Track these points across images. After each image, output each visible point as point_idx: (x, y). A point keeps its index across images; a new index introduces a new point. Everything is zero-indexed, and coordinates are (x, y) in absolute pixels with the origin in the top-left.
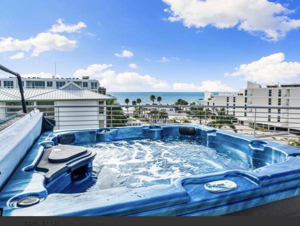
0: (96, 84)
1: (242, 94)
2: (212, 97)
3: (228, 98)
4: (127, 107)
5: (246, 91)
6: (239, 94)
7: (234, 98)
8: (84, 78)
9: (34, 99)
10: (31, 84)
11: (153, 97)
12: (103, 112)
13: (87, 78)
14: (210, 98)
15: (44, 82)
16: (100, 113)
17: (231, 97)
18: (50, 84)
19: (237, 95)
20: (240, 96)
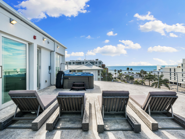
0: (101, 62)
1: (180, 67)
2: (161, 69)
3: (170, 69)
4: (116, 74)
5: (182, 65)
6: (178, 67)
7: (175, 69)
8: (96, 60)
9: (76, 69)
10: (77, 63)
11: (128, 69)
12: (99, 75)
13: (97, 60)
14: (160, 69)
15: (81, 62)
16: (98, 75)
17: (173, 68)
18: (83, 63)
19: (177, 67)
20: (178, 68)
